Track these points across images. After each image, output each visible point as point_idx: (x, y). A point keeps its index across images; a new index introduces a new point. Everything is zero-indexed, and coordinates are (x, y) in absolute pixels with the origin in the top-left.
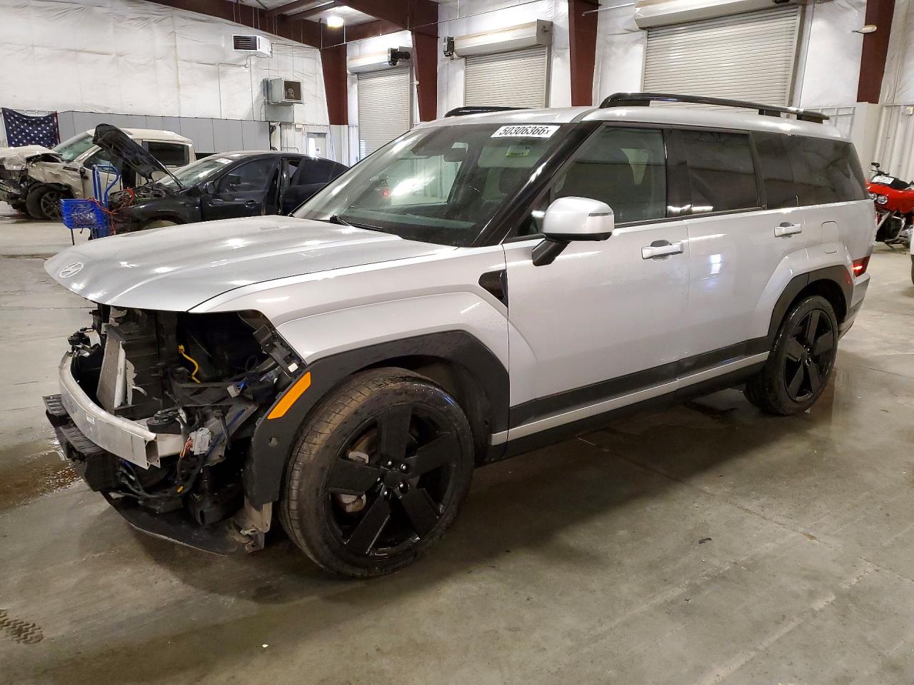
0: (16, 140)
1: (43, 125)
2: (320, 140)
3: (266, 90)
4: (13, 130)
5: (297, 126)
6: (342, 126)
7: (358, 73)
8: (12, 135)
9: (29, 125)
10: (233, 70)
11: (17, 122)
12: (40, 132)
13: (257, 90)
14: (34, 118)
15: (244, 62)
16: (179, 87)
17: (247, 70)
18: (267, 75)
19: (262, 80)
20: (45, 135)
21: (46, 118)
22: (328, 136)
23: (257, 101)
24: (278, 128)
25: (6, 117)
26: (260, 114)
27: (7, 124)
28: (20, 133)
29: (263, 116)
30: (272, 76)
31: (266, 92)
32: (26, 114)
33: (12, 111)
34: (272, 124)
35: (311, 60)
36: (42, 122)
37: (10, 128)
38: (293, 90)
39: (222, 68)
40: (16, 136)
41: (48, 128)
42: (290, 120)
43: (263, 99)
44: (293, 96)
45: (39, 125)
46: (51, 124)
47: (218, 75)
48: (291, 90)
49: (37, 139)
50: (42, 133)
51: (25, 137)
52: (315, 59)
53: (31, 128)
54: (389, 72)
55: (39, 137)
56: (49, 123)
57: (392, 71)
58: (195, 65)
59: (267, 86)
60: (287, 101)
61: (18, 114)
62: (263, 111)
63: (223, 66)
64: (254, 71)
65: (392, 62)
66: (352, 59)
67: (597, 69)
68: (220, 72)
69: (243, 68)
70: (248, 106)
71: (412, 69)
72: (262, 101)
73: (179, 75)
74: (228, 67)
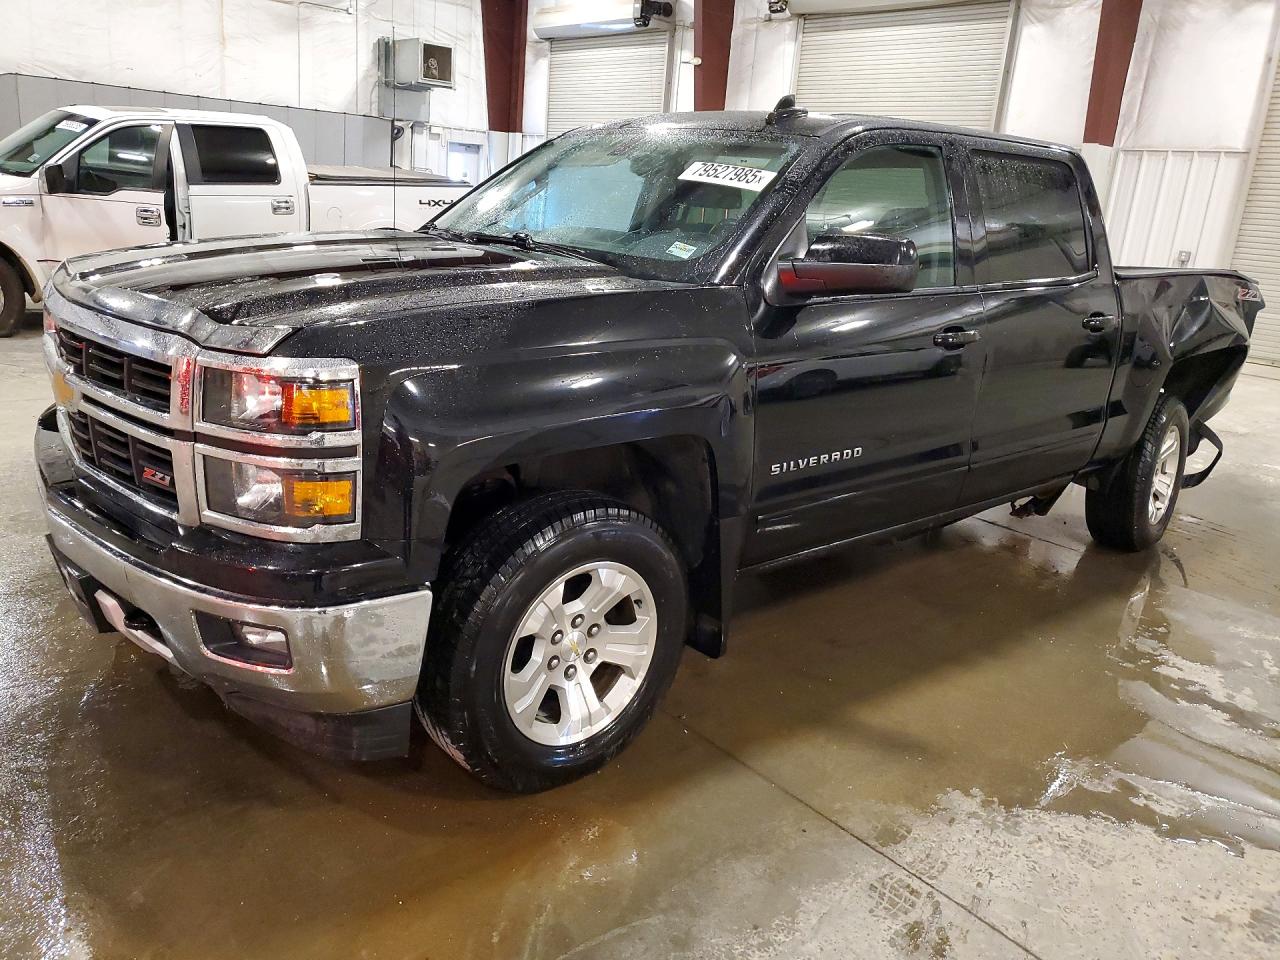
2: (471, 156)
3: (383, 59)
5: (434, 130)
6: (511, 134)
7: (550, 40)
10: (324, 17)
13: (366, 57)
15: (346, 5)
16: (223, 41)
17: (350, 19)
18: (385, 31)
19: (375, 41)
22: (484, 151)
23: (365, 78)
24: (408, 132)
26: (369, 104)
29: (375, 106)
30: (402, 33)
31: (383, 64)
34: (397, 123)
38: (438, 60)
39: (305, 12)
42: (422, 119)
43: (376, 74)
44: (435, 72)
47: (298, 24)
48: (433, 62)
52: (472, 9)
54: (632, 39)
57: (639, 38)
59: (386, 52)
60: (427, 81)
62: (375, 98)
63: (307, 7)
64: (362, 21)
65: (644, 19)
66: (543, 12)
67: (1143, 49)
68: (301, 17)
69: (344, 14)
70: (350, 87)
71: (673, 36)
72: (374, 79)
73: (225, 17)
74: (316, 10)
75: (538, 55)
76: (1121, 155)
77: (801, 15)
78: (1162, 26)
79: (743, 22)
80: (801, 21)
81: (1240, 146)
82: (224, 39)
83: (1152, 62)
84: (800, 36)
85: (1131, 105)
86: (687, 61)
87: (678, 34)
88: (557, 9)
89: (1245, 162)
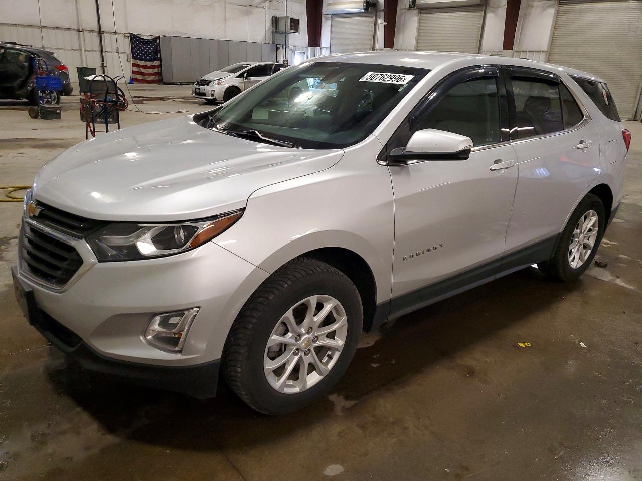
0: (136, 53)
1: (151, 44)
2: (302, 56)
3: (274, 23)
4: (135, 47)
5: (291, 47)
6: (316, 47)
7: (331, 14)
8: (134, 51)
9: (144, 44)
10: (256, 10)
11: (137, 42)
12: (150, 49)
13: (269, 23)
14: (146, 39)
15: (262, 5)
16: (225, 20)
17: (264, 10)
18: (275, 13)
19: (272, 17)
20: (152, 51)
21: (153, 40)
22: (306, 54)
23: (268, 30)
24: (281, 48)
25: (132, 39)
26: (269, 40)
27: (132, 43)
28: (139, 49)
29: (271, 40)
30: (281, 13)
31: (274, 25)
32: (142, 37)
33: (135, 35)
34: (278, 46)
35: (300, 4)
36: (151, 42)
38: (294, 24)
39: (250, 8)
40: (136, 51)
41: (154, 46)
42: (286, 44)
43: (272, 29)
44: (293, 28)
45: (149, 44)
47: (248, 13)
48: (292, 24)
50: (151, 50)
51: (142, 51)
52: (303, 4)
53: (145, 46)
54: (363, 15)
55: (149, 52)
56: (155, 43)
57: (365, 14)
58: (236, 6)
59: (276, 20)
60: (291, 31)
61: (138, 37)
62: (271, 37)
64: (267, 10)
65: (366, 8)
66: (329, 4)
67: (520, 22)
68: (249, 10)
69: (262, 8)
70: (263, 34)
71: (376, 13)
72: (271, 31)
73: (226, 12)
74: (253, 7)
75: (327, 19)
76: (515, 53)
77: (419, 8)
78: (525, 14)
79: (400, 9)
80: (420, 10)
81: (546, 50)
83: (523, 26)
84: (419, 15)
85: (517, 39)
86: (381, 23)
87: (378, 13)
88: (334, 4)
89: (547, 54)
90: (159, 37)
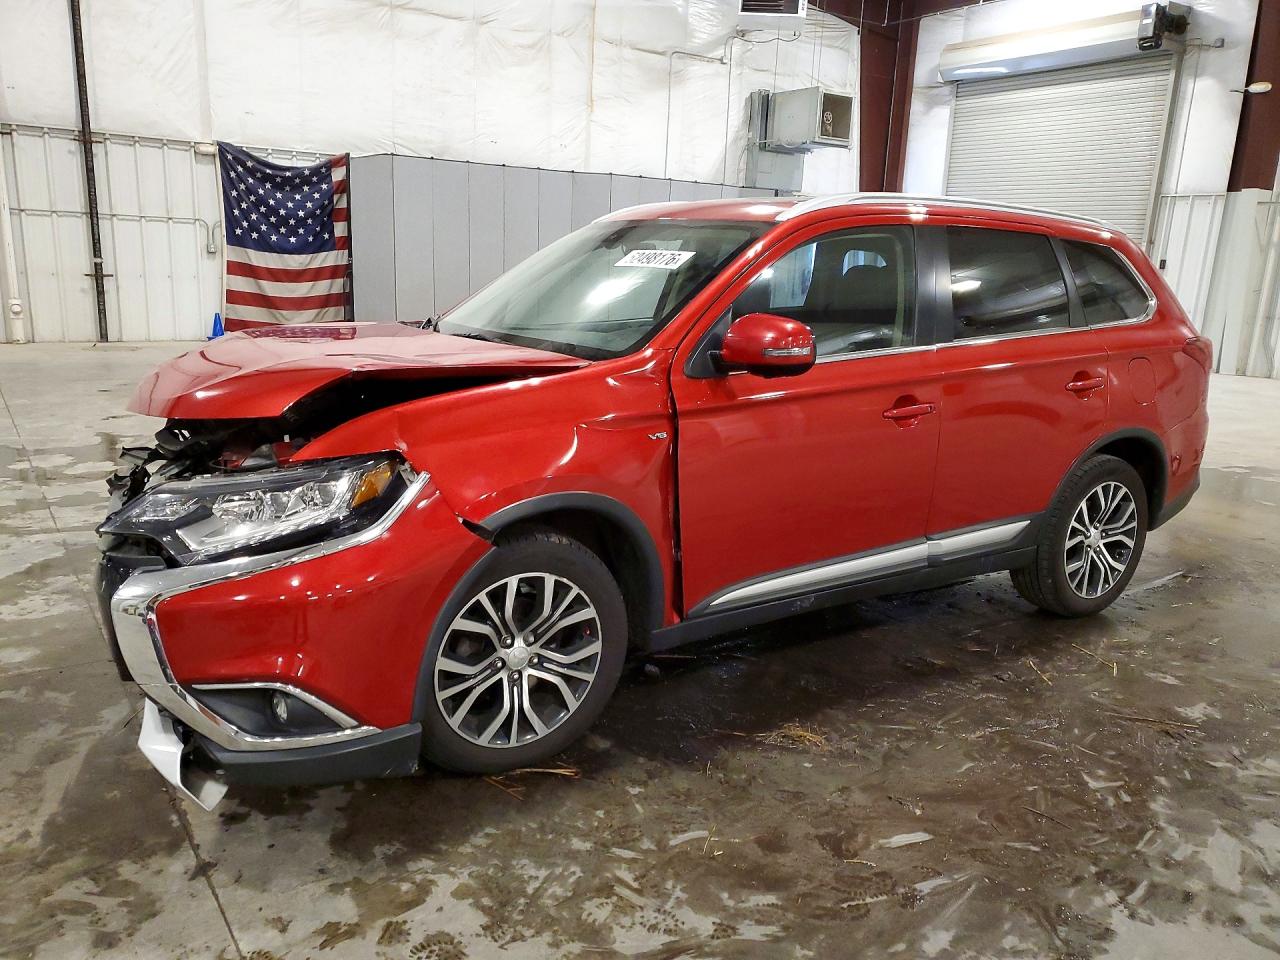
0: (245, 224)
1: (306, 188)
3: (758, 115)
4: (239, 199)
7: (956, 83)
8: (236, 212)
9: (278, 187)
10: (697, 68)
11: (251, 180)
13: (737, 114)
14: (288, 169)
15: (719, 53)
16: (590, 102)
17: (723, 69)
18: (764, 83)
19: (751, 95)
20: (311, 214)
21: (315, 171)
23: (736, 140)
25: (226, 167)
27: (229, 184)
28: (256, 206)
29: (742, 175)
30: (789, 83)
31: (758, 123)
32: (270, 160)
33: (240, 150)
35: (842, 52)
36: (306, 181)
37: (234, 193)
39: (677, 63)
40: (245, 214)
41: (317, 196)
42: (794, 187)
43: (747, 136)
44: (830, 128)
45: (297, 188)
46: (324, 186)
47: (670, 79)
49: (292, 222)
50: (312, 200)
51: (266, 216)
52: (847, 51)
53: (279, 195)
55: (296, 217)
56: (320, 182)
58: (628, 53)
59: (764, 107)
60: (823, 140)
61: (251, 157)
62: (743, 166)
63: (679, 58)
64: (735, 71)
65: (1154, 39)
68: (673, 70)
69: (717, 64)
70: (718, 152)
71: (1181, 61)
72: (743, 143)
73: (595, 75)
74: (689, 61)
75: (932, 103)
82: (592, 101)
90: (344, 161)
